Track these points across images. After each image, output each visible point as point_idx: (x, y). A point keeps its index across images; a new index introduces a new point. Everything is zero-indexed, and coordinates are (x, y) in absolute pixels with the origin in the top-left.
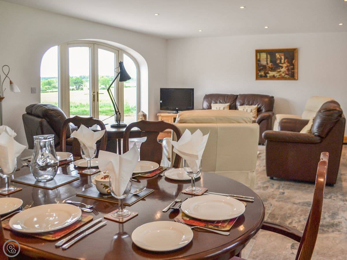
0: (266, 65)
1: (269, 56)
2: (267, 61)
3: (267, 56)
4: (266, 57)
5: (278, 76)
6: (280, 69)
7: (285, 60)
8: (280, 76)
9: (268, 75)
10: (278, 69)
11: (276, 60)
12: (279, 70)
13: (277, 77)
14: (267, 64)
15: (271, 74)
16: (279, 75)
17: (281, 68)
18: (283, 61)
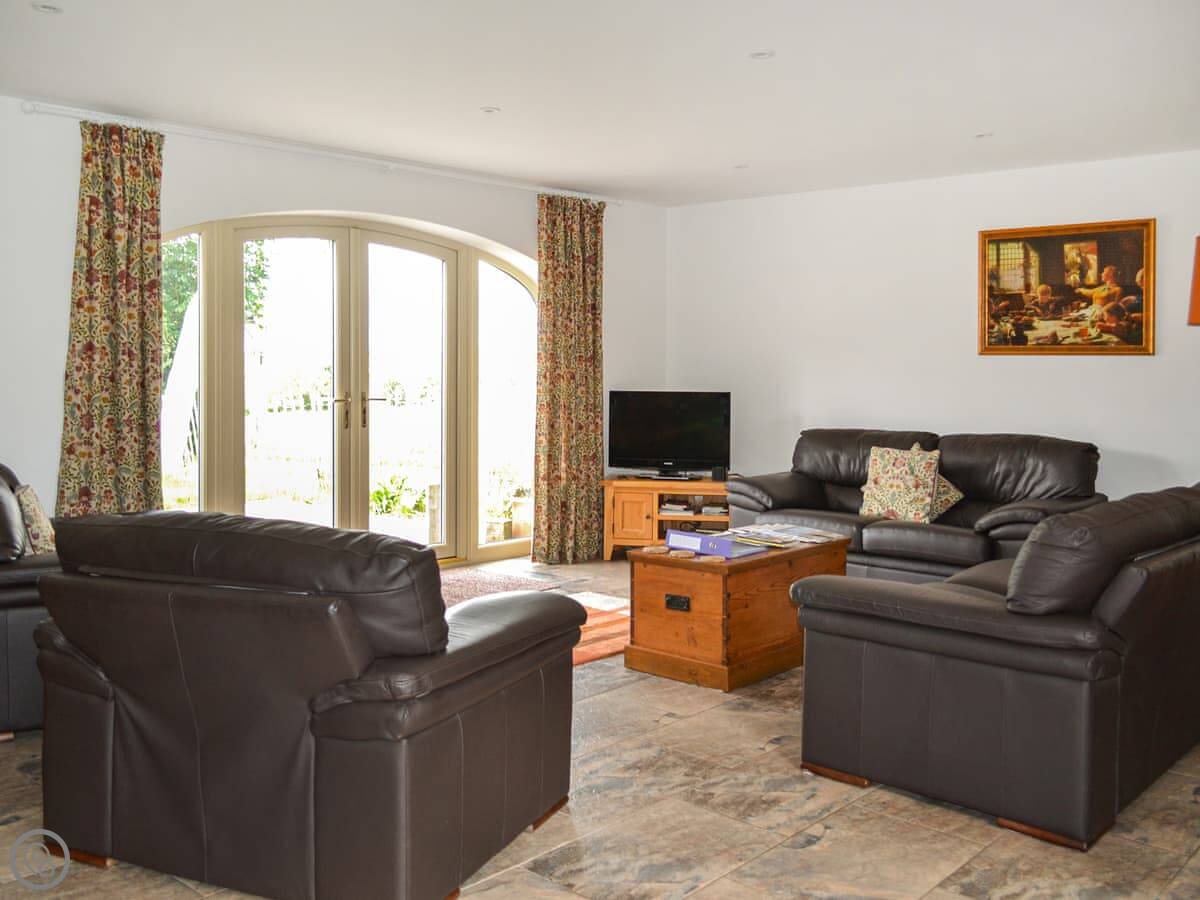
0: (1023, 292)
1: (1034, 256)
2: (1026, 275)
3: (1027, 256)
4: (1022, 261)
5: (1071, 340)
6: (1079, 309)
7: (1100, 270)
8: (1079, 340)
9: (1029, 334)
10: (1072, 310)
11: (1064, 270)
12: (1074, 314)
13: (1067, 341)
14: (1028, 287)
15: (1044, 328)
16: (1076, 335)
17: (1083, 305)
18: (1091, 276)
